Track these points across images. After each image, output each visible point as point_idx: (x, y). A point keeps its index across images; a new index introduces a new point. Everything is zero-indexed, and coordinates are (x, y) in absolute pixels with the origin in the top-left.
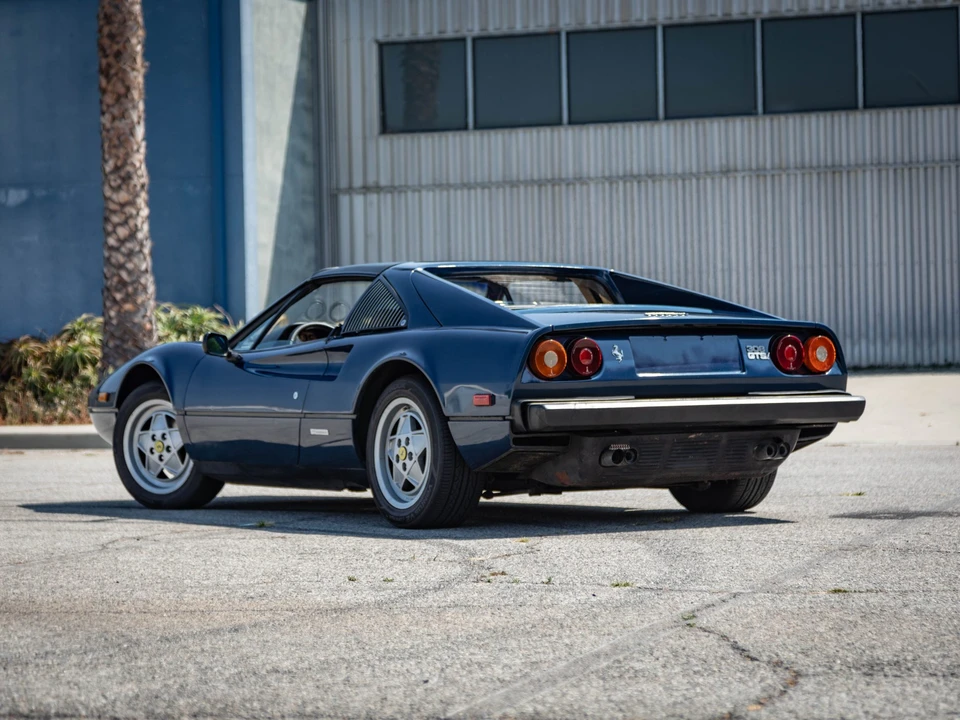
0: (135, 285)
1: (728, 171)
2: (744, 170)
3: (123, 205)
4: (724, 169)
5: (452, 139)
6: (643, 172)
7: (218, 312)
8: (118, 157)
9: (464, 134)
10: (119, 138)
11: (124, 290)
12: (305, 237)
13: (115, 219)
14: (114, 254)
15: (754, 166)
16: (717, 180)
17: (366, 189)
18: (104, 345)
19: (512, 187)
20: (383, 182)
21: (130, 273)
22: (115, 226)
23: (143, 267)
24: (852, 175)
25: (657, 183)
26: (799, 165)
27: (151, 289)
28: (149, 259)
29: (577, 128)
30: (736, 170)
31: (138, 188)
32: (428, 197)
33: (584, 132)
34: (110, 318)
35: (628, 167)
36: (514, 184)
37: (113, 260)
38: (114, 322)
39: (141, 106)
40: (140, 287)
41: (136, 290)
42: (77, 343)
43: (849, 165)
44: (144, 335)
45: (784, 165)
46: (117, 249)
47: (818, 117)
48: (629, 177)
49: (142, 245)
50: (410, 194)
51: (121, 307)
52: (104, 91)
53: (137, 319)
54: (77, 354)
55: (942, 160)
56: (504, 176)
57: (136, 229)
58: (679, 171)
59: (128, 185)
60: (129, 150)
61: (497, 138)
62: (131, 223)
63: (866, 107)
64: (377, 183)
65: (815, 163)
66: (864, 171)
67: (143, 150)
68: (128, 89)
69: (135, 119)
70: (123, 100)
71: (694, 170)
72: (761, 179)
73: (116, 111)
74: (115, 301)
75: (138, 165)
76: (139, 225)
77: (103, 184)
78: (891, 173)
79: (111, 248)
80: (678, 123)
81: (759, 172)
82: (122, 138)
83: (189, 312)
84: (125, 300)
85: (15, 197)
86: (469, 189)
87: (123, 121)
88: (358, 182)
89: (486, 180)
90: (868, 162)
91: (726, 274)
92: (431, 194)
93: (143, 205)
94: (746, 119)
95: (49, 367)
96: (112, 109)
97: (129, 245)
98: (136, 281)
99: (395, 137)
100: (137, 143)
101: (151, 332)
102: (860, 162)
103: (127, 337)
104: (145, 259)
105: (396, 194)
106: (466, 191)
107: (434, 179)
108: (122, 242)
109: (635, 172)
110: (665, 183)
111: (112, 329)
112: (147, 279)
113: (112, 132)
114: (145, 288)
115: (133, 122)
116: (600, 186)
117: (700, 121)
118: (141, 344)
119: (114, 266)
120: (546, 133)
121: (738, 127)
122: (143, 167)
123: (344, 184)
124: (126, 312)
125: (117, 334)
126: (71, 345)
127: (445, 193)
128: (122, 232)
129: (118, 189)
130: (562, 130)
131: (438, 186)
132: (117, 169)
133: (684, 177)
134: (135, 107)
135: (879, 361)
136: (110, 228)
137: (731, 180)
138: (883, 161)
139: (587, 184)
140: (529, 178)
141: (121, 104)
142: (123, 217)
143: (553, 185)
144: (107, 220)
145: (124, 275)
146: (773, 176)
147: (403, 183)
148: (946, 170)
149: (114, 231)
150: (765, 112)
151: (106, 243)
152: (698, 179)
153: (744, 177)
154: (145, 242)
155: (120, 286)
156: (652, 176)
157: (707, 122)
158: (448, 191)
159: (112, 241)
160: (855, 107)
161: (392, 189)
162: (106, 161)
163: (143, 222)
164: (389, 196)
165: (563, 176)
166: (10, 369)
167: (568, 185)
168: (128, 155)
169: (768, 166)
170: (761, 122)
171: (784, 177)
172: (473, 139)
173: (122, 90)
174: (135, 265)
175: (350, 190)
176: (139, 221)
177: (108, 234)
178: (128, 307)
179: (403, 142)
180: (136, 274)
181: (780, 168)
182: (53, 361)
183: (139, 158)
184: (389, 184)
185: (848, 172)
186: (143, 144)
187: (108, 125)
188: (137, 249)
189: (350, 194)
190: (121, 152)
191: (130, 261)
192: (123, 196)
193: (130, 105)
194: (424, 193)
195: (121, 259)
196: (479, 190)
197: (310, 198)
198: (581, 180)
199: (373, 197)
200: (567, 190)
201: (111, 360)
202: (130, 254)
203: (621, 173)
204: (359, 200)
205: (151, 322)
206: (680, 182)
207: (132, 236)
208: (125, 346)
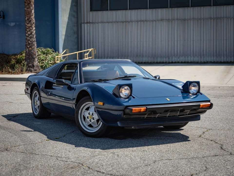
0: (32, 44)
1: (162, 20)
2: (165, 20)
3: (29, 27)
4: (161, 20)
5: (105, 13)
6: (144, 20)
7: (52, 49)
8: (28, 17)
9: (107, 11)
10: (28, 13)
11: (30, 45)
12: (74, 33)
13: (28, 30)
14: (27, 37)
15: (167, 19)
16: (160, 22)
17: (87, 23)
18: (26, 57)
19: (117, 23)
20: (91, 22)
21: (31, 41)
22: (28, 31)
23: (34, 40)
24: (188, 21)
25: (147, 22)
26: (177, 19)
27: (36, 45)
28: (35, 38)
29: (131, 10)
30: (164, 20)
31: (33, 23)
32: (100, 24)
33: (132, 11)
34: (27, 51)
35: (141, 19)
36: (117, 22)
37: (27, 39)
38: (27, 52)
39: (33, 6)
40: (33, 45)
41: (32, 45)
42: (22, 56)
43: (187, 19)
44: (34, 55)
45: (174, 19)
46: (28, 36)
47: (181, 8)
48: (141, 21)
49: (33, 36)
50: (96, 24)
51: (29, 49)
52: (25, 2)
53: (32, 52)
54: (22, 58)
55: (207, 18)
56: (116, 20)
57: (32, 32)
58: (152, 20)
59: (30, 23)
60: (31, 15)
61: (114, 12)
62: (31, 31)
63: (191, 6)
64: (89, 21)
65: (180, 19)
66: (191, 20)
67: (34, 15)
68: (30, 2)
69: (32, 9)
70: (29, 4)
71: (155, 20)
72: (169, 21)
73: (28, 7)
74: (27, 47)
75: (33, 18)
76: (33, 31)
77: (25, 22)
78: (196, 21)
79: (27, 36)
80: (152, 9)
81: (168, 20)
82: (29, 13)
83: (46, 49)
84: (30, 47)
85: (12, 24)
86: (108, 23)
87: (29, 9)
88: (86, 21)
89: (112, 21)
90: (191, 18)
91: (161, 42)
92: (101, 24)
93: (34, 27)
94: (166, 9)
95: (16, 61)
96: (27, 6)
97: (31, 36)
98: (32, 43)
99: (93, 12)
100: (32, 14)
101: (35, 54)
102: (190, 18)
103: (30, 55)
104: (34, 38)
105: (93, 24)
106: (107, 23)
107: (101, 21)
108: (29, 35)
109: (143, 20)
110: (149, 22)
111: (27, 53)
112: (35, 43)
113: (27, 11)
114: (34, 45)
115: (31, 9)
116: (135, 23)
117: (156, 9)
118: (33, 57)
119: (27, 40)
120: (124, 11)
121: (164, 10)
122: (34, 19)
123: (83, 22)
124: (30, 50)
125: (28, 54)
126: (21, 56)
127: (103, 24)
128: (29, 33)
129: (28, 24)
130: (128, 11)
131: (102, 22)
132: (28, 19)
133: (153, 21)
134: (32, 6)
135: (193, 61)
136: (27, 32)
137: (163, 22)
138: (195, 18)
139: (133, 22)
140: (121, 21)
141: (29, 5)
142: (29, 30)
143: (126, 22)
144: (26, 30)
145: (29, 42)
146: (171, 21)
147: (95, 22)
148: (208, 20)
149: (28, 33)
150: (170, 7)
151: (26, 35)
152: (156, 21)
153: (165, 21)
154: (34, 35)
155: (29, 44)
156: (146, 21)
157: (158, 9)
158: (104, 23)
159: (27, 35)
160: (189, 7)
161: (93, 23)
162: (26, 18)
163: (34, 31)
164: (92, 24)
165: (128, 21)
166: (9, 61)
167: (129, 22)
168: (30, 16)
169: (170, 19)
170: (169, 9)
171: (174, 21)
172: (109, 12)
173: (29, 2)
174: (32, 40)
175: (84, 23)
176: (33, 30)
177: (26, 33)
178: (30, 49)
179: (95, 13)
180: (32, 42)
181: (173, 20)
182: (17, 59)
183: (33, 17)
184: (92, 22)
185: (187, 20)
186: (34, 14)
187: (26, 10)
188: (32, 36)
189: (84, 24)
190: (29, 16)
191: (31, 39)
192: (29, 25)
193: (31, 6)
194: (99, 24)
195: (29, 39)
196: (110, 23)
197: (76, 25)
198: (131, 21)
199: (89, 24)
200: (129, 23)
201: (27, 60)
202: (31, 38)
203: (140, 20)
204: (86, 25)
205: (35, 52)
206: (152, 22)
207: (31, 34)
208: (30, 57)
